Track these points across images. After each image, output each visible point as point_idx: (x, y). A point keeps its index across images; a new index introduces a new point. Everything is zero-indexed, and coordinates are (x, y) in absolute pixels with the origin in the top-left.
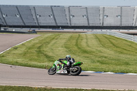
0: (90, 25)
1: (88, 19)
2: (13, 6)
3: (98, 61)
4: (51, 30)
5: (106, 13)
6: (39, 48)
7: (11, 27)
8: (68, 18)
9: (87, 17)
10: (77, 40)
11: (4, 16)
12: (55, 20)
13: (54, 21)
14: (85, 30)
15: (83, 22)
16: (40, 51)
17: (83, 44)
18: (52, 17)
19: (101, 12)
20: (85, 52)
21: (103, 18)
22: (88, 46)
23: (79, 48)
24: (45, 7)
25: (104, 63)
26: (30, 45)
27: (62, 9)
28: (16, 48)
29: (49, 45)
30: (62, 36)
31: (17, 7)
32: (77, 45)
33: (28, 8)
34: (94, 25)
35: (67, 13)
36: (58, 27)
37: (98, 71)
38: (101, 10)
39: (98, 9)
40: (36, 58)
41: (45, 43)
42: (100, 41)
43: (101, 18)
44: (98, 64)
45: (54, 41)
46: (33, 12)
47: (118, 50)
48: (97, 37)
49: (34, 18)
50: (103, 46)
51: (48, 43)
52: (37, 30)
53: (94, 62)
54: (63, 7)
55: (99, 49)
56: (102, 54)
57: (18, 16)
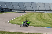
0: (46, 10)
3: (49, 23)
4: (31, 11)
6: (26, 18)
8: (37, 7)
9: (45, 7)
10: (41, 15)
11: (13, 6)
17: (43, 17)
18: (31, 7)
19: (50, 5)
20: (44, 20)
21: (51, 7)
22: (45, 18)
23: (41, 18)
24: (29, 3)
25: (51, 24)
26: (23, 17)
27: (35, 4)
28: (17, 18)
29: (30, 17)
30: (35, 14)
31: (18, 3)
32: (41, 17)
33: (22, 3)
35: (37, 5)
37: (48, 27)
39: (49, 4)
41: (28, 16)
42: (49, 16)
43: (50, 7)
44: (49, 24)
45: (32, 16)
46: (24, 5)
48: (48, 14)
50: (51, 18)
51: (30, 16)
53: (47, 24)
55: (49, 19)
56: (50, 21)
57: (18, 6)
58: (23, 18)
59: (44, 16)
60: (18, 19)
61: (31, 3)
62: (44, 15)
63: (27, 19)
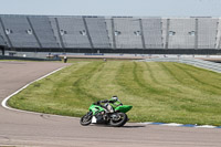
0: (147, 47)
1: (143, 38)
2: (22, 16)
3: (183, 107)
4: (83, 55)
5: (172, 28)
6: (76, 84)
7: (19, 50)
8: (110, 35)
9: (142, 34)
10: (134, 72)
11: (8, 33)
12: (90, 39)
13: (88, 41)
14: (139, 56)
15: (135, 42)
16: (79, 90)
18: (84, 34)
19: (164, 26)
20: (153, 91)
21: (168, 36)
22: (157, 83)
23: (142, 85)
24: (73, 19)
25: (193, 111)
26: (59, 79)
27: (101, 21)
28: (37, 85)
29: (92, 80)
30: (107, 65)
31: (28, 18)
32: (136, 80)
33: (46, 19)
34: (153, 47)
35: (109, 28)
36: (94, 51)
38: (165, 23)
40: (78, 101)
43: (164, 35)
46: (54, 26)
47: (207, 88)
48: (164, 67)
49: (57, 35)
50: (181, 82)
52: (61, 55)
54: (103, 18)
55: (174, 86)
56: (183, 95)
57: (30, 33)
58: (60, 85)
59: (152, 76)
60: (40, 91)
61: (84, 17)
62: (150, 71)
63: (81, 87)
